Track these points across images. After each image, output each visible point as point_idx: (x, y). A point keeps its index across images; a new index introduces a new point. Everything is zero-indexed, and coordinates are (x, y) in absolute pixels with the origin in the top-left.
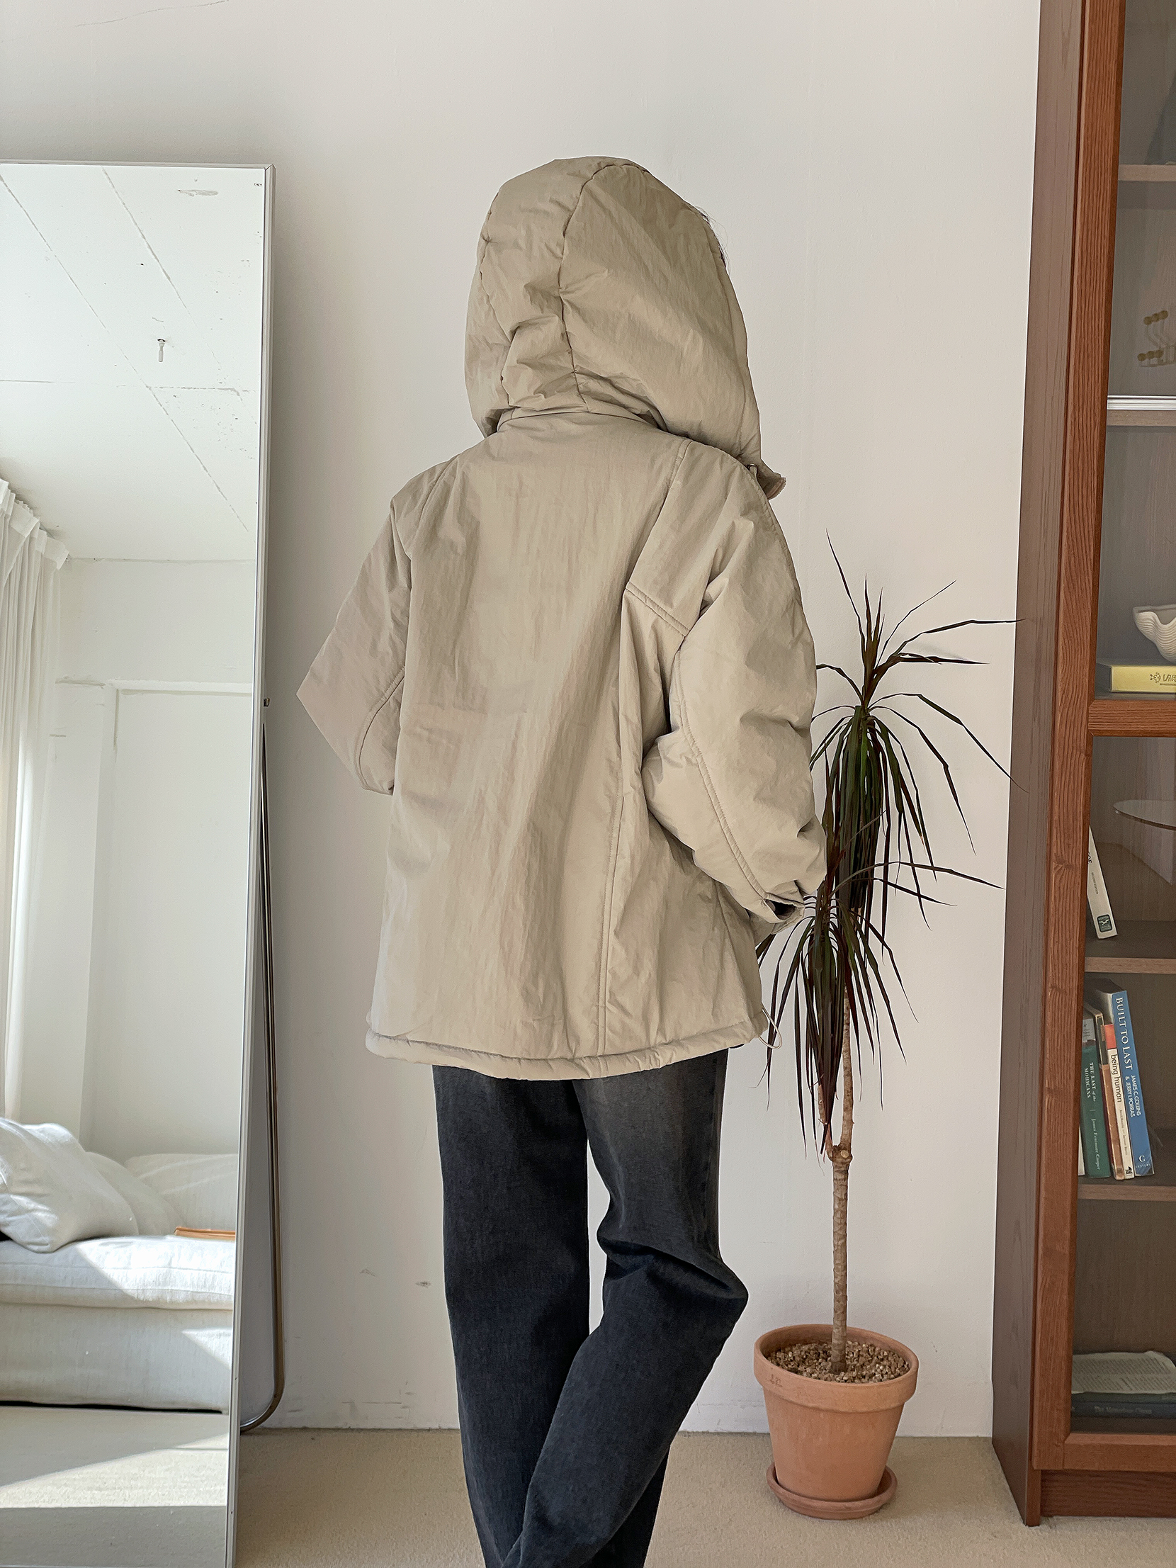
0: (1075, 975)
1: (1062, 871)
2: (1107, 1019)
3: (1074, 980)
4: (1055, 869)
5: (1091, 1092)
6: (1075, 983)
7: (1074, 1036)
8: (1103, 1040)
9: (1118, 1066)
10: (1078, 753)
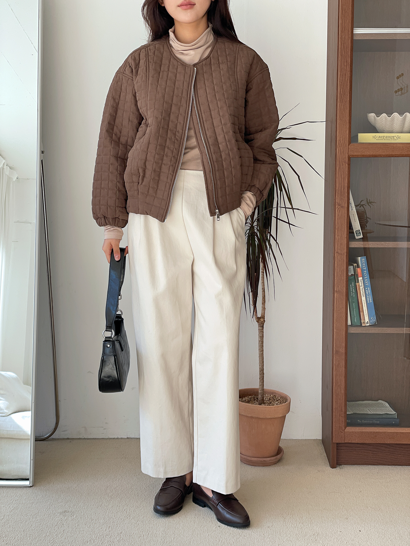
0: (345, 248)
1: (340, 209)
2: (358, 266)
3: (345, 250)
4: (337, 208)
5: (353, 294)
6: (345, 251)
7: (345, 271)
8: (357, 273)
9: (363, 284)
10: (345, 163)
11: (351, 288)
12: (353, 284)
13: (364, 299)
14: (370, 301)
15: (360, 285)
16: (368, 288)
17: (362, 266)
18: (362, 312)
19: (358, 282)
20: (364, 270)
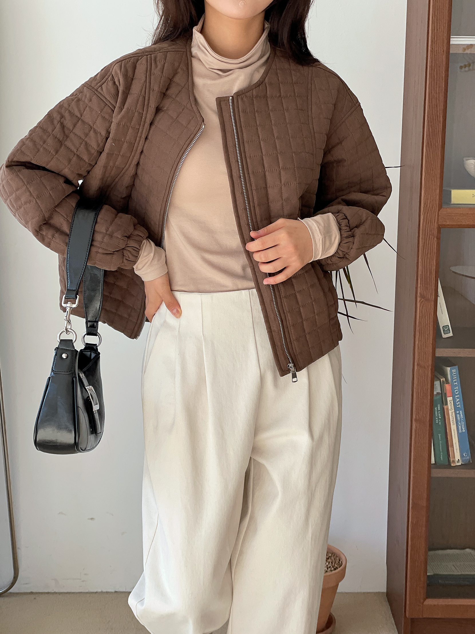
0: (430, 358)
1: (423, 302)
2: (447, 381)
4: (420, 301)
5: (438, 420)
6: (430, 362)
7: (429, 391)
8: (445, 392)
9: (453, 406)
10: (433, 237)
11: (436, 413)
12: (439, 407)
13: (454, 427)
14: (462, 429)
15: (449, 408)
16: (459, 412)
17: (452, 380)
18: (451, 447)
19: (447, 404)
20: (456, 386)
